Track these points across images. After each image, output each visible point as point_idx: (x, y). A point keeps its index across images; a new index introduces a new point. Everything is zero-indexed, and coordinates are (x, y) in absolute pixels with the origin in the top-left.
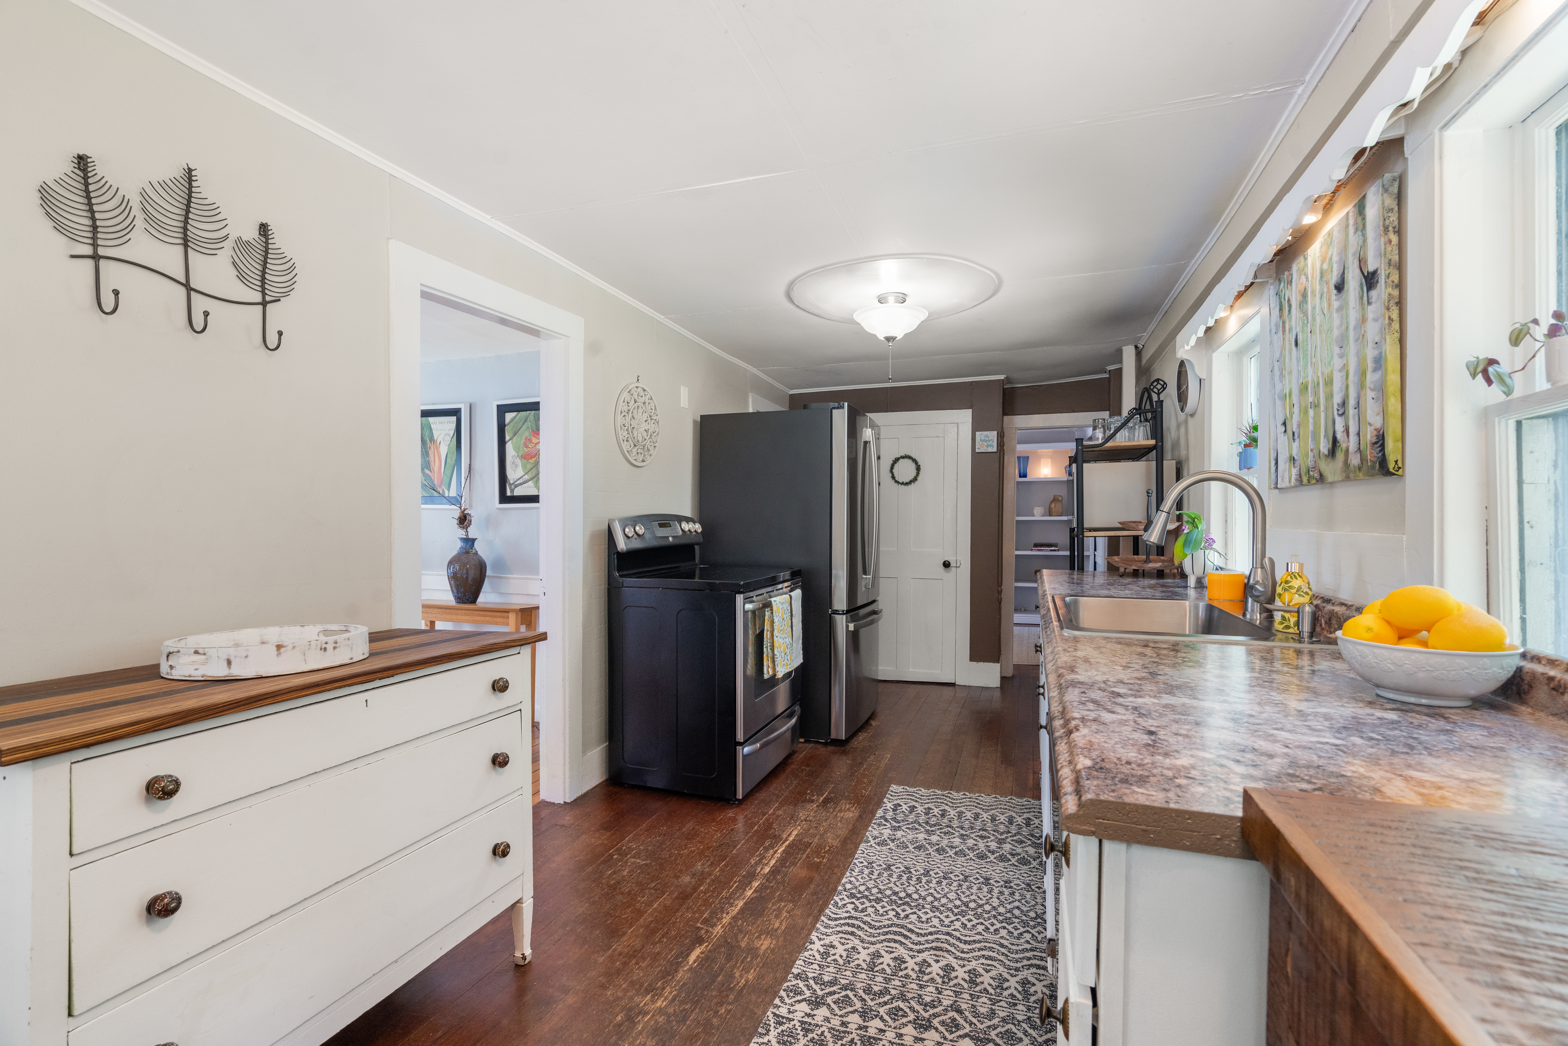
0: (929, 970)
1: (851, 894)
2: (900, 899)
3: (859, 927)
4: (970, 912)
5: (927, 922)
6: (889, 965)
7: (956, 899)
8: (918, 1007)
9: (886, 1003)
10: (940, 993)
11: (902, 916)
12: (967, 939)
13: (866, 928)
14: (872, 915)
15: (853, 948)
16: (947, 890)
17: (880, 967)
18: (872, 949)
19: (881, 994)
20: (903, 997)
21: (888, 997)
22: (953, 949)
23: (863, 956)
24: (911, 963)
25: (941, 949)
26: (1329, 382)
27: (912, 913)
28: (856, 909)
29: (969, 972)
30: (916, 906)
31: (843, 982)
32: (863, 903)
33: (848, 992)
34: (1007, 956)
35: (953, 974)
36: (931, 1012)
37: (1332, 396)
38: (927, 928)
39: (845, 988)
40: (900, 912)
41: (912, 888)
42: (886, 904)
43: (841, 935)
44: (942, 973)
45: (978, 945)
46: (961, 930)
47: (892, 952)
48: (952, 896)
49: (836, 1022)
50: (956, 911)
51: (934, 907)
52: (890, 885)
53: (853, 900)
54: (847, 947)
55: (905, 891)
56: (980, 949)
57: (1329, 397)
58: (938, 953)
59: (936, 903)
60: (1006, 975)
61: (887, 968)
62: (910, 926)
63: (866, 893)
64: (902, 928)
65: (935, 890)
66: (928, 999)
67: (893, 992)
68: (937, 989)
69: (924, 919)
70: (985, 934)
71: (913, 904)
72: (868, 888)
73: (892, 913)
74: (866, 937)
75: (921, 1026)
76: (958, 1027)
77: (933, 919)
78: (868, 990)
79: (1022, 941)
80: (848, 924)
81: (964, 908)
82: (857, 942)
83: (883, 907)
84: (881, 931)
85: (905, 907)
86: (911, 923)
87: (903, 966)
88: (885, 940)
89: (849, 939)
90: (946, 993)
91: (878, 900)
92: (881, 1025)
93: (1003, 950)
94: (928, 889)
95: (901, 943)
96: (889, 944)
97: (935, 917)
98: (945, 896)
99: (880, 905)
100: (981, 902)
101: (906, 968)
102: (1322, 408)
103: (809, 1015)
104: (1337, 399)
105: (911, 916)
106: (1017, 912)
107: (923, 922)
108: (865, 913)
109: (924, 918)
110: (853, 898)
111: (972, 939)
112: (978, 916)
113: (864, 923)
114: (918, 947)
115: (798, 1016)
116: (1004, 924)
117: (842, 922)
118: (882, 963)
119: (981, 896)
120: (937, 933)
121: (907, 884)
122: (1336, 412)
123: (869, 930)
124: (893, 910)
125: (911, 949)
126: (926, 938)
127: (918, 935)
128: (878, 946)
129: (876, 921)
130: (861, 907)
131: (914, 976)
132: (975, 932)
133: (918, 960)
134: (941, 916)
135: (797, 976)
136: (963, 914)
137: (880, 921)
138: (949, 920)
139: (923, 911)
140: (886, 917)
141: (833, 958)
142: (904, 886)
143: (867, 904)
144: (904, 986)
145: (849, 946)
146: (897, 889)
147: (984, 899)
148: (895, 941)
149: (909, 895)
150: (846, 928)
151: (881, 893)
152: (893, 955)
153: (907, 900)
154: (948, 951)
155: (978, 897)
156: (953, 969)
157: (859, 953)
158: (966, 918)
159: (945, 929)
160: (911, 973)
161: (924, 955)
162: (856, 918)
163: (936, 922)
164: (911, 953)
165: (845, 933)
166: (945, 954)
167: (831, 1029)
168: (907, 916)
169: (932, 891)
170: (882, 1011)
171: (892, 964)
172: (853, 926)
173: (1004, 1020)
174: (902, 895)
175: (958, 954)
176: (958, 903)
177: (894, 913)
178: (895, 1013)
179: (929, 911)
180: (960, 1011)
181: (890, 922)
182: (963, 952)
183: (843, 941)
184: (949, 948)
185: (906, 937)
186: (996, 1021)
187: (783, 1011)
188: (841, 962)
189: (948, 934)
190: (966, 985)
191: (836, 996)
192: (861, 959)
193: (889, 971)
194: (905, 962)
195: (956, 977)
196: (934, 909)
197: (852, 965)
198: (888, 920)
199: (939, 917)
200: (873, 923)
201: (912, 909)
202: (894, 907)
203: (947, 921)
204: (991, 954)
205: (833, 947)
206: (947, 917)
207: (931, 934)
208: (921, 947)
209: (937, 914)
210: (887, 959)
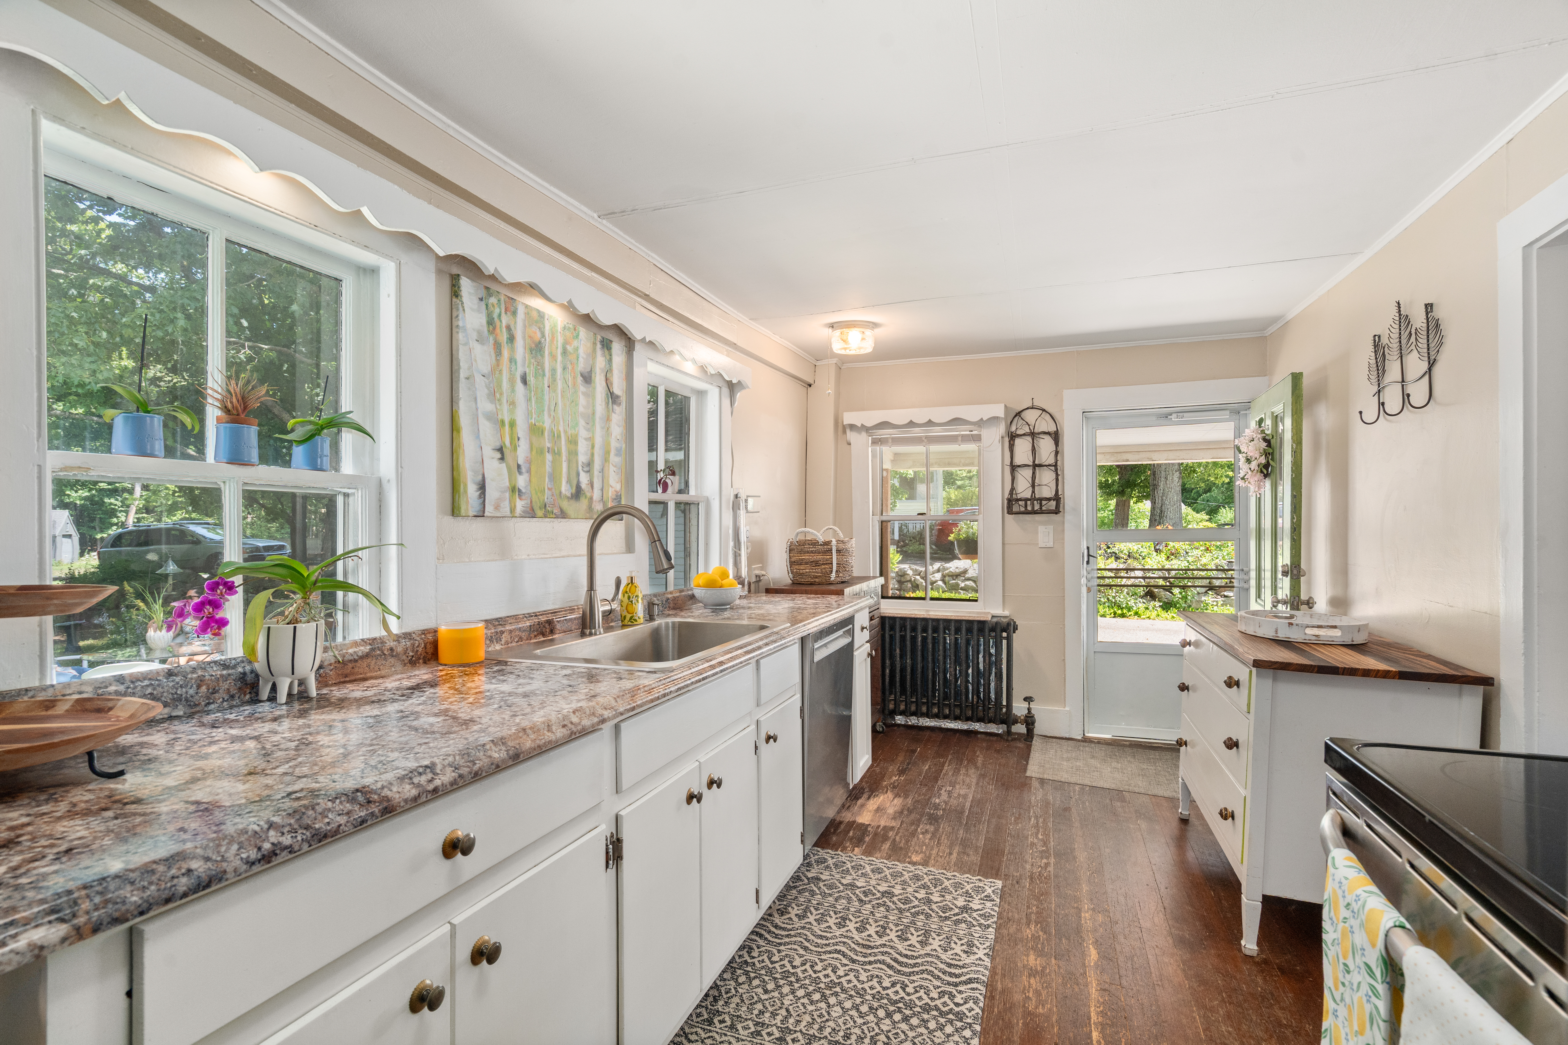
0: (878, 929)
1: (961, 1020)
2: (899, 1010)
3: (944, 973)
4: (822, 985)
5: (872, 976)
6: (912, 934)
7: (834, 1005)
8: (890, 904)
9: (914, 907)
10: (872, 912)
11: (899, 985)
12: (836, 956)
13: (936, 972)
14: (932, 988)
15: (946, 951)
16: (840, 1021)
17: (919, 933)
18: (928, 949)
19: (918, 913)
20: (901, 911)
21: (913, 910)
22: (853, 945)
23: (935, 943)
24: (893, 935)
25: (864, 946)
26: (573, 441)
27: (888, 988)
28: (952, 996)
29: (844, 926)
30: (882, 998)
31: (949, 922)
32: (945, 1004)
33: (943, 915)
34: (806, 939)
35: (858, 925)
36: (880, 901)
37: (576, 454)
38: (873, 969)
39: (947, 918)
40: (901, 991)
41: (885, 1028)
42: (917, 1002)
43: (960, 963)
44: (868, 926)
45: (829, 949)
46: (839, 966)
47: (910, 946)
48: (836, 1011)
49: (948, 897)
50: (838, 989)
51: (861, 996)
52: (914, 1034)
53: (957, 1009)
54: (952, 952)
55: (894, 1023)
56: (828, 945)
57: (573, 454)
58: (868, 943)
59: (858, 1000)
60: (815, 923)
61: (914, 932)
62: (891, 972)
63: (942, 1020)
64: (899, 971)
65: (855, 1022)
66: (882, 909)
67: (908, 914)
68: (874, 915)
69: (875, 980)
70: (817, 960)
71: (885, 1001)
72: (941, 1030)
73: (910, 989)
74: (936, 961)
75: (889, 893)
76: (864, 892)
77: (865, 980)
78: (928, 916)
79: (783, 954)
80: (957, 976)
81: (828, 992)
82: (943, 957)
83: (920, 998)
84: (921, 968)
85: (895, 998)
86: (890, 976)
87: (899, 933)
88: (917, 958)
89: (952, 959)
90: (868, 912)
91: (926, 1009)
92: (916, 894)
93: (807, 944)
94: (864, 1023)
95: (900, 954)
96: (913, 953)
97: (863, 983)
98: (845, 1011)
99: (923, 1002)
100: (805, 1001)
101: (897, 931)
102: (564, 458)
103: (969, 901)
104: (582, 458)
105: (889, 985)
106: (771, 986)
107: (877, 976)
108: (940, 990)
109: (874, 982)
110: (958, 1013)
111: (832, 955)
112: (816, 981)
113: (939, 978)
114: (885, 949)
115: (977, 901)
116: (792, 971)
117: (963, 978)
118: (918, 936)
119: (802, 1007)
120: (865, 963)
121: (890, 1034)
122: (580, 468)
123: (934, 969)
124: (908, 994)
125: (892, 947)
126: (876, 958)
127: (883, 962)
128: (922, 952)
129: (927, 979)
130: (946, 998)
131: (891, 925)
132: (826, 963)
133: (886, 938)
134: (855, 982)
135: (989, 926)
136: (831, 985)
137: (923, 979)
138: (848, 978)
139: (874, 991)
140: (916, 984)
141: (963, 942)
142: (894, 1031)
143: (938, 1003)
144: (900, 918)
145: (950, 953)
146: (904, 1026)
147: (799, 1004)
148: (906, 956)
149: (889, 1015)
150: (957, 971)
151: (923, 1020)
152: (909, 943)
153: (892, 1008)
154: (858, 944)
155: (805, 1007)
156: (857, 929)
157: (940, 946)
158: (829, 979)
159: (856, 966)
160: (893, 927)
161: (880, 942)
162: (949, 984)
163: (863, 977)
164: (892, 944)
165: (957, 965)
166: (861, 941)
167: (951, 893)
168: (893, 984)
169: (860, 1021)
170: (917, 903)
171: (909, 935)
172: (951, 975)
173: (830, 895)
174: (897, 1017)
175: (849, 942)
176: (832, 1000)
177: (907, 990)
178: (906, 901)
179: (869, 991)
180: (860, 900)
181: (911, 978)
182: (844, 943)
183: (958, 958)
184: (856, 947)
185: (895, 960)
186: (837, 895)
187: (989, 904)
188: (954, 938)
189: (853, 961)
190: (851, 917)
191: (952, 913)
192: (937, 940)
193: (912, 930)
194: (898, 936)
195: (856, 922)
196: (861, 993)
197: (944, 936)
198: (914, 981)
199: (859, 981)
200: (930, 977)
201: (888, 995)
202: (907, 998)
203: (851, 976)
204: (819, 941)
205: (965, 952)
206: (849, 981)
207: (870, 963)
208: (882, 950)
209: (860, 986)
210: (914, 940)
